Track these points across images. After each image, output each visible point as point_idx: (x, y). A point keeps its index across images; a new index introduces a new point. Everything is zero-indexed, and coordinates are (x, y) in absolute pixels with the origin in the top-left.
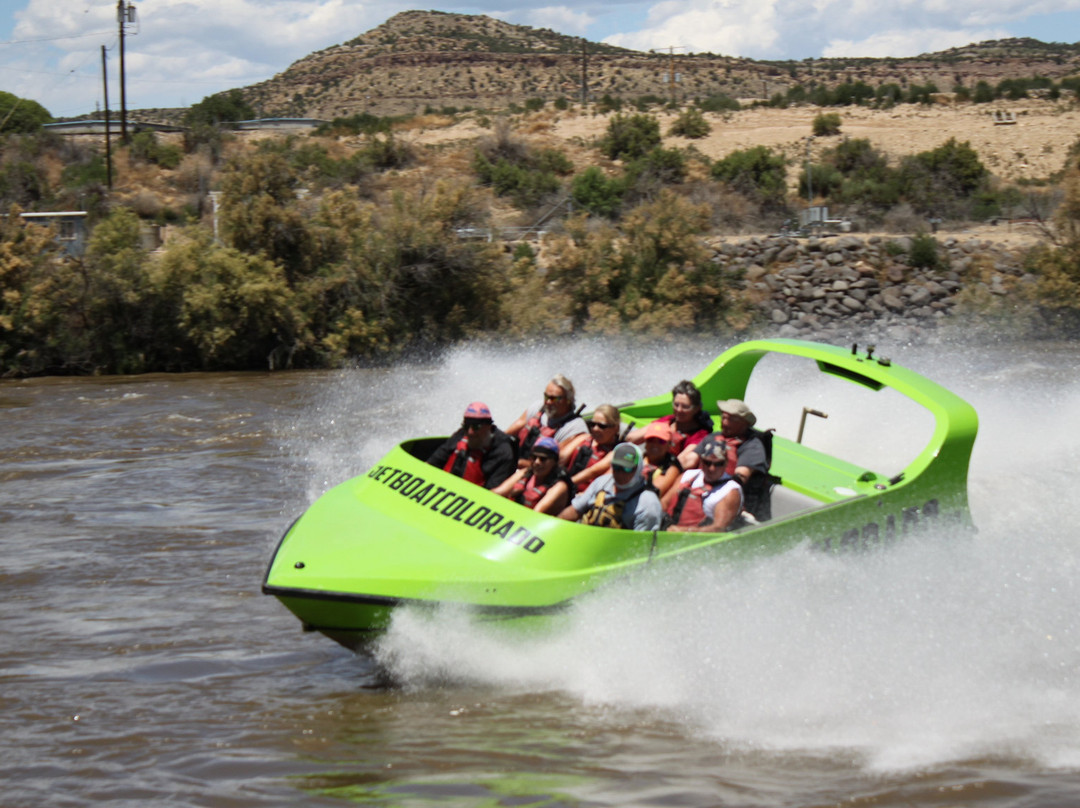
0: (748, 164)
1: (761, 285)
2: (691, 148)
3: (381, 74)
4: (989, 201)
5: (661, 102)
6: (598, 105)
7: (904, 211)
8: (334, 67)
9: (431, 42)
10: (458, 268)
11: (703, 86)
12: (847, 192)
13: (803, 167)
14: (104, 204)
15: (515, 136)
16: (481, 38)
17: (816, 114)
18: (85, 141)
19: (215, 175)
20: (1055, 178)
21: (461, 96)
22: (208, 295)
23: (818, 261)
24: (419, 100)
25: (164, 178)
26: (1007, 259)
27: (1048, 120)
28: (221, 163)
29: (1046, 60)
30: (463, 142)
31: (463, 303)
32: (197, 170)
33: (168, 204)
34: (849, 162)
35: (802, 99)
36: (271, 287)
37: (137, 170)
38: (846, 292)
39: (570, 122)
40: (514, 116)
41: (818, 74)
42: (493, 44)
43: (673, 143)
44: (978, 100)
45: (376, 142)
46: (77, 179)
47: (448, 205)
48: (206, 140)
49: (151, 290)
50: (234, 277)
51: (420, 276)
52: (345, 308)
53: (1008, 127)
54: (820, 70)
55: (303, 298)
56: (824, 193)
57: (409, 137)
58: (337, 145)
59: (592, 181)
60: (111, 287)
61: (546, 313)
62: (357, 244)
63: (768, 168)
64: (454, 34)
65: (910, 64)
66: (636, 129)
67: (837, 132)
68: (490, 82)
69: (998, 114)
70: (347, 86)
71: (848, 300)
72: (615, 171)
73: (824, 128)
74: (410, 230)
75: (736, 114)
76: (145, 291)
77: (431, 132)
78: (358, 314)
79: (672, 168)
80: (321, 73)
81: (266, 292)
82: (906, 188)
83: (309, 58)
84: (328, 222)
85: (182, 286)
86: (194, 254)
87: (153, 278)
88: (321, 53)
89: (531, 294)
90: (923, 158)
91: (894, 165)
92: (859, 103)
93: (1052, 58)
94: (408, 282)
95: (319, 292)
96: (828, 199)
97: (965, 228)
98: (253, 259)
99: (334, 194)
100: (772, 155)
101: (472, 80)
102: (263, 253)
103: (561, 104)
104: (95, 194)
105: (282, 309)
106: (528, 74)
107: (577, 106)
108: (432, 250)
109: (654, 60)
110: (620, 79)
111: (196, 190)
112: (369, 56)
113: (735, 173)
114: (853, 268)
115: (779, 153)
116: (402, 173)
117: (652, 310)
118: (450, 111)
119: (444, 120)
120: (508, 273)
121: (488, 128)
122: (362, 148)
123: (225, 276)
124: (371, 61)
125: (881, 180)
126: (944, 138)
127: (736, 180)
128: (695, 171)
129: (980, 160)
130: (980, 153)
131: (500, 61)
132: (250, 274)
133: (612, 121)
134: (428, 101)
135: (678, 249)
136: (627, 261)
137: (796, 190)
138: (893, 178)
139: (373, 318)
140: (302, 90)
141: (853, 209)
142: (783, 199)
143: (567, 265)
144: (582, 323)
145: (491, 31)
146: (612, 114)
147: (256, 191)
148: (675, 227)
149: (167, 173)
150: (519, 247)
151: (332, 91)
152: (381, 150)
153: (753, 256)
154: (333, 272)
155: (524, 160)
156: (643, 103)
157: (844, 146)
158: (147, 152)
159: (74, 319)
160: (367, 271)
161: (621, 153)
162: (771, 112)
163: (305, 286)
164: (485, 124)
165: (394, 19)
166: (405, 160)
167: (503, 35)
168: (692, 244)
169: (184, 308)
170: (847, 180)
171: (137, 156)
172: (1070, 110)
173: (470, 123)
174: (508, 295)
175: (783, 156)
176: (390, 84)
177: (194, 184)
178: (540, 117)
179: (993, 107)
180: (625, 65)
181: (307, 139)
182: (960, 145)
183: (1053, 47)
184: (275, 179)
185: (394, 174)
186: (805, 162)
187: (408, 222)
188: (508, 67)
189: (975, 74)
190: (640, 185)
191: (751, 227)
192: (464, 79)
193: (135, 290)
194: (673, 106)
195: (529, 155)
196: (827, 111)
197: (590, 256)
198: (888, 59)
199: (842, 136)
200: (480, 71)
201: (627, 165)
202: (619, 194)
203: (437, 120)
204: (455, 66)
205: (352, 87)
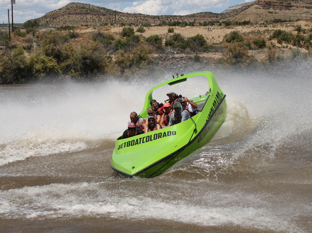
0: (154, 39)
1: (162, 66)
2: (141, 35)
3: (66, 17)
4: (207, 48)
5: (134, 24)
6: (120, 25)
7: (188, 50)
8: (55, 15)
9: (77, 10)
10: (96, 61)
11: (138, 21)
12: (176, 45)
13: (166, 39)
14: (9, 45)
15: (102, 31)
16: (89, 9)
17: (169, 28)
18: (4, 31)
19: (34, 39)
20: (221, 43)
21: (84, 22)
22: (39, 66)
23: (174, 60)
24: (75, 23)
25: (22, 39)
26: (215, 61)
27: (219, 30)
28: (35, 36)
29: (214, 17)
30: (90, 32)
31: (97, 69)
32: (30, 38)
33: (23, 45)
34: (176, 39)
35: (165, 24)
36: (54, 64)
37: (16, 37)
38: (180, 67)
39: (114, 28)
40: (102, 27)
41: (164, 19)
42: (91, 10)
43: (137, 34)
44: (204, 25)
45: (70, 32)
46: (2, 39)
47: (94, 47)
48: (32, 31)
49: (27, 65)
50: (45, 62)
51: (87, 62)
52: (71, 69)
53: (210, 32)
54: (165, 18)
55: (61, 67)
56: (171, 45)
57: (78, 31)
58: (61, 33)
59: (119, 42)
60: (18, 64)
61: (115, 71)
62: (73, 55)
63: (158, 40)
64: (82, 8)
65: (184, 17)
66: (129, 30)
67: (173, 32)
68: (91, 19)
69: (208, 29)
70: (58, 19)
71: (181, 69)
72: (124, 40)
73: (170, 31)
74: (85, 52)
75: (151, 27)
76: (25, 65)
77: (83, 30)
78: (74, 71)
79: (137, 39)
80: (52, 16)
81: (53, 65)
82: (188, 45)
83: (49, 13)
84: (66, 50)
85: (34, 64)
86: (36, 57)
87: (27, 62)
88: (52, 11)
89: (112, 67)
90: (192, 38)
91: (186, 39)
92: (178, 25)
93: (215, 16)
94: (85, 64)
95: (65, 66)
96: (171, 47)
97: (201, 54)
98: (50, 58)
99: (67, 44)
100: (159, 37)
101: (87, 18)
102: (52, 57)
103: (112, 24)
104: (7, 43)
105: (56, 69)
106: (99, 17)
107: (115, 25)
108: (90, 57)
109: (128, 15)
110: (120, 19)
111: (30, 42)
112: (63, 12)
113: (151, 40)
114: (182, 62)
115: (160, 36)
116: (76, 39)
117: (139, 70)
118: (87, 26)
119: (86, 28)
120: (106, 62)
121: (96, 29)
122: (67, 33)
123: (43, 62)
124: (64, 14)
125: (183, 43)
126: (197, 34)
127: (151, 42)
128: (142, 40)
129: (205, 39)
130: (204, 37)
131: (93, 14)
132: (49, 62)
133: (123, 28)
134: (77, 23)
135: (144, 57)
136: (133, 60)
137: (164, 45)
138: (186, 42)
139: (77, 72)
140: (48, 20)
141: (177, 49)
142: (161, 47)
143: (120, 61)
144: (123, 73)
145: (91, 7)
146: (123, 27)
147: (50, 43)
148: (144, 52)
149: (23, 38)
150: (108, 56)
151: (55, 20)
152: (72, 34)
153: (160, 59)
154: (68, 61)
155: (104, 37)
156: (130, 25)
157: (175, 35)
158: (18, 33)
159: (9, 71)
160: (75, 61)
161: (126, 36)
162: (158, 27)
163: (61, 64)
164: (95, 28)
165: (69, 4)
166: (77, 36)
167: (94, 8)
168: (147, 56)
169: (34, 69)
170: (175, 43)
171: (16, 34)
172: (224, 28)
173: (92, 28)
174: (106, 67)
175: (161, 37)
176: (68, 19)
177: (29, 41)
178: (107, 27)
179: (207, 27)
180: (121, 16)
181: (55, 31)
182: (200, 35)
183: (215, 14)
184: (54, 40)
185: (75, 39)
186: (166, 38)
187: (85, 50)
188: (95, 16)
189: (198, 20)
190: (130, 43)
191: (155, 53)
192: (85, 18)
193: (23, 65)
194: (137, 25)
195: (105, 36)
196: (171, 27)
197: (125, 58)
198: (179, 16)
199: (174, 33)
200: (88, 16)
201: (127, 38)
202: (125, 45)
203: (84, 28)
204: (83, 15)
205: (59, 19)
